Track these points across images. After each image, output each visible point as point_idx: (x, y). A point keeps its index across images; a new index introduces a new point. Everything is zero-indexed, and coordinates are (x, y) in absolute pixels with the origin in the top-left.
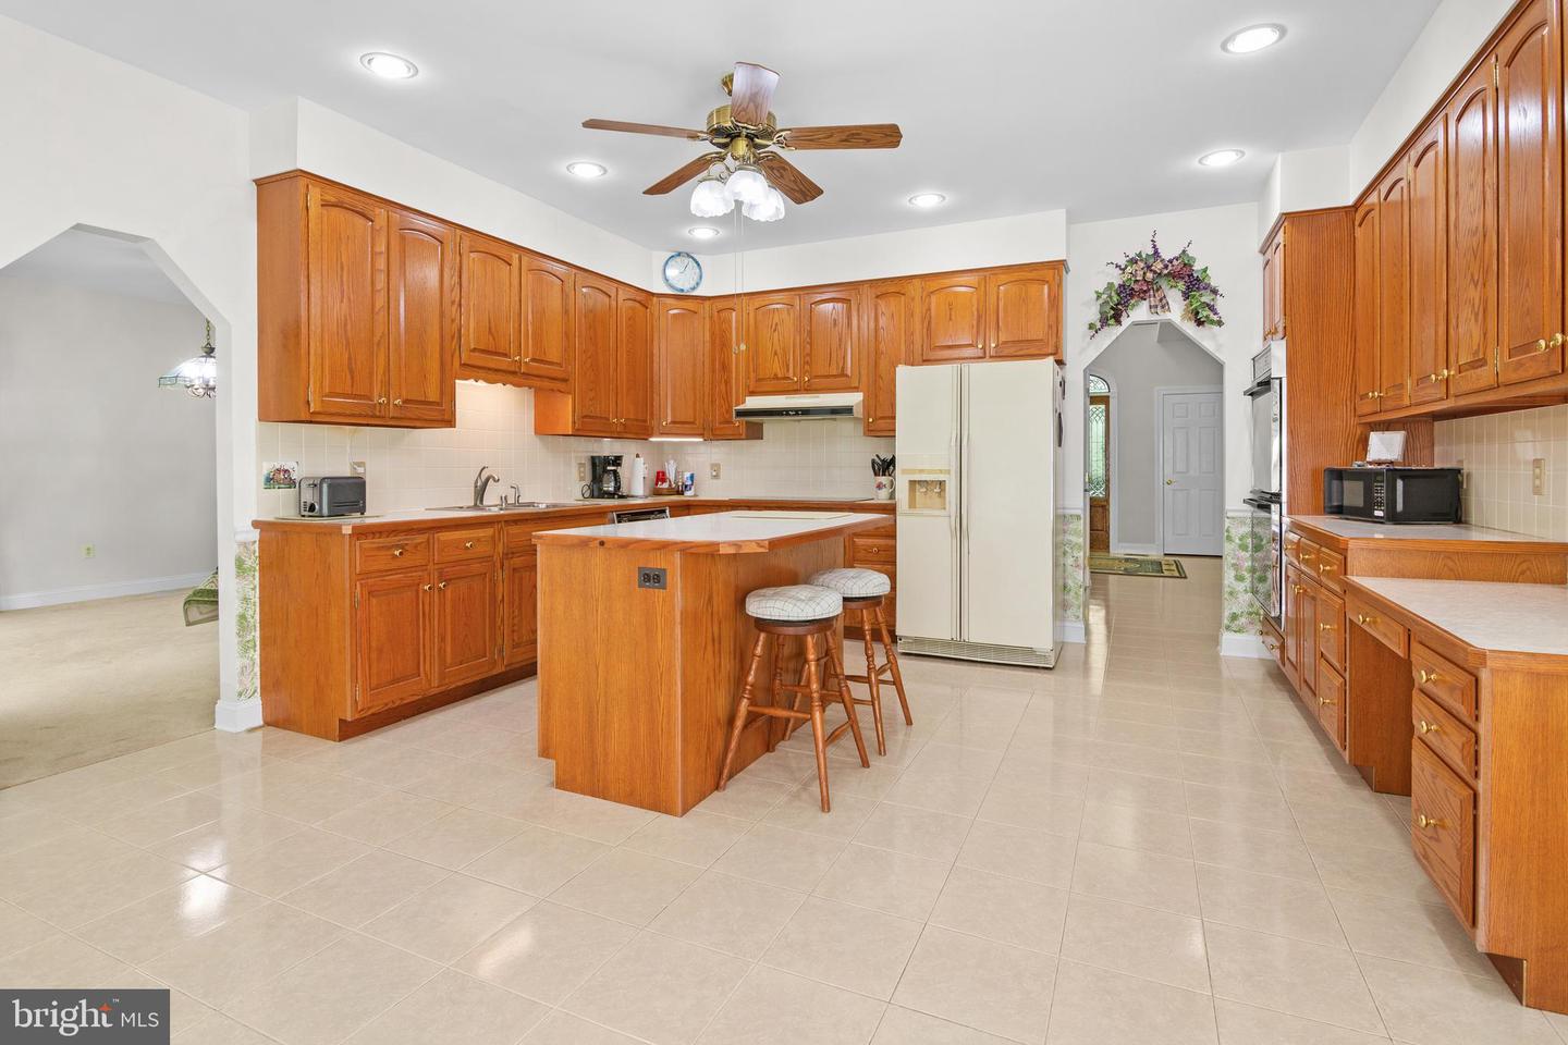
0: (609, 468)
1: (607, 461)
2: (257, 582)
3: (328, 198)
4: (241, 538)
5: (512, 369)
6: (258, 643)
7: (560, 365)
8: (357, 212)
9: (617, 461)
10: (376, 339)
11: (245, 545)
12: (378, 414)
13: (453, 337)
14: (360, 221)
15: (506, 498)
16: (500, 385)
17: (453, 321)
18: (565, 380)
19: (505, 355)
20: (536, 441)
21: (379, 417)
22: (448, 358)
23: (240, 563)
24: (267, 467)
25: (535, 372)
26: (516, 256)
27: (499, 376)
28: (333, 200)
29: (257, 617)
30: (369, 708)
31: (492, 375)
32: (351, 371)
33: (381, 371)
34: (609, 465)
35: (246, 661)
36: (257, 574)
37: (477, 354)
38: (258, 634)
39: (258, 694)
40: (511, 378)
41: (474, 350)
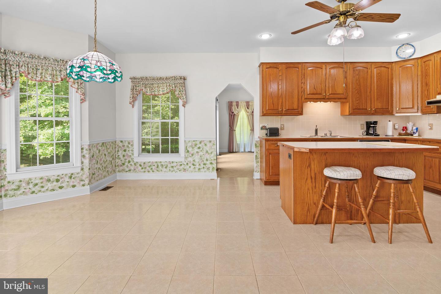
0: (371, 125)
1: (371, 123)
2: (259, 149)
3: (267, 67)
4: (256, 140)
5: (323, 97)
6: (259, 162)
7: (343, 94)
8: (275, 68)
9: (375, 123)
10: (280, 96)
11: (257, 141)
12: (280, 113)
13: (302, 92)
14: (275, 70)
15: (326, 134)
16: (319, 102)
17: (302, 88)
18: (346, 98)
19: (320, 94)
20: (342, 118)
21: (280, 114)
22: (300, 97)
23: (256, 145)
24: (261, 126)
25: (333, 97)
26: (323, 65)
27: (318, 100)
28: (269, 67)
29: (259, 156)
30: (270, 180)
31: (315, 100)
32: (273, 104)
33: (281, 103)
34: (372, 124)
35: (257, 165)
36: (259, 148)
37: (310, 95)
38: (259, 160)
39: (259, 172)
40: (323, 100)
41: (309, 94)
